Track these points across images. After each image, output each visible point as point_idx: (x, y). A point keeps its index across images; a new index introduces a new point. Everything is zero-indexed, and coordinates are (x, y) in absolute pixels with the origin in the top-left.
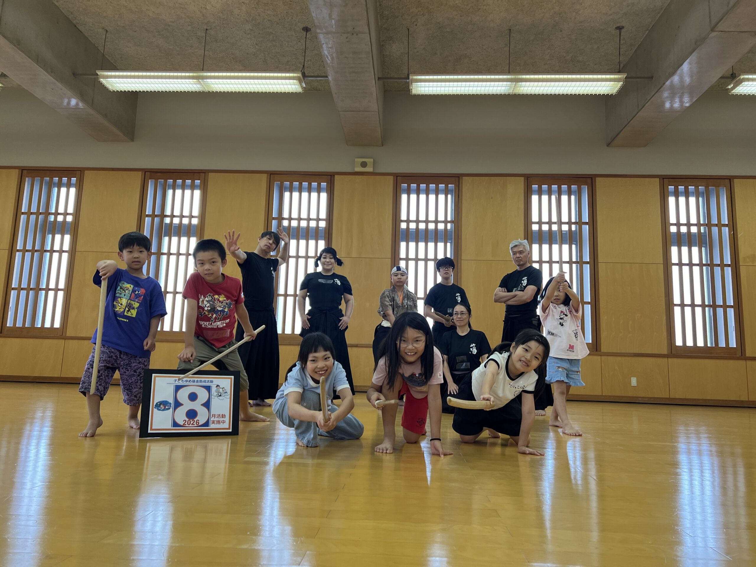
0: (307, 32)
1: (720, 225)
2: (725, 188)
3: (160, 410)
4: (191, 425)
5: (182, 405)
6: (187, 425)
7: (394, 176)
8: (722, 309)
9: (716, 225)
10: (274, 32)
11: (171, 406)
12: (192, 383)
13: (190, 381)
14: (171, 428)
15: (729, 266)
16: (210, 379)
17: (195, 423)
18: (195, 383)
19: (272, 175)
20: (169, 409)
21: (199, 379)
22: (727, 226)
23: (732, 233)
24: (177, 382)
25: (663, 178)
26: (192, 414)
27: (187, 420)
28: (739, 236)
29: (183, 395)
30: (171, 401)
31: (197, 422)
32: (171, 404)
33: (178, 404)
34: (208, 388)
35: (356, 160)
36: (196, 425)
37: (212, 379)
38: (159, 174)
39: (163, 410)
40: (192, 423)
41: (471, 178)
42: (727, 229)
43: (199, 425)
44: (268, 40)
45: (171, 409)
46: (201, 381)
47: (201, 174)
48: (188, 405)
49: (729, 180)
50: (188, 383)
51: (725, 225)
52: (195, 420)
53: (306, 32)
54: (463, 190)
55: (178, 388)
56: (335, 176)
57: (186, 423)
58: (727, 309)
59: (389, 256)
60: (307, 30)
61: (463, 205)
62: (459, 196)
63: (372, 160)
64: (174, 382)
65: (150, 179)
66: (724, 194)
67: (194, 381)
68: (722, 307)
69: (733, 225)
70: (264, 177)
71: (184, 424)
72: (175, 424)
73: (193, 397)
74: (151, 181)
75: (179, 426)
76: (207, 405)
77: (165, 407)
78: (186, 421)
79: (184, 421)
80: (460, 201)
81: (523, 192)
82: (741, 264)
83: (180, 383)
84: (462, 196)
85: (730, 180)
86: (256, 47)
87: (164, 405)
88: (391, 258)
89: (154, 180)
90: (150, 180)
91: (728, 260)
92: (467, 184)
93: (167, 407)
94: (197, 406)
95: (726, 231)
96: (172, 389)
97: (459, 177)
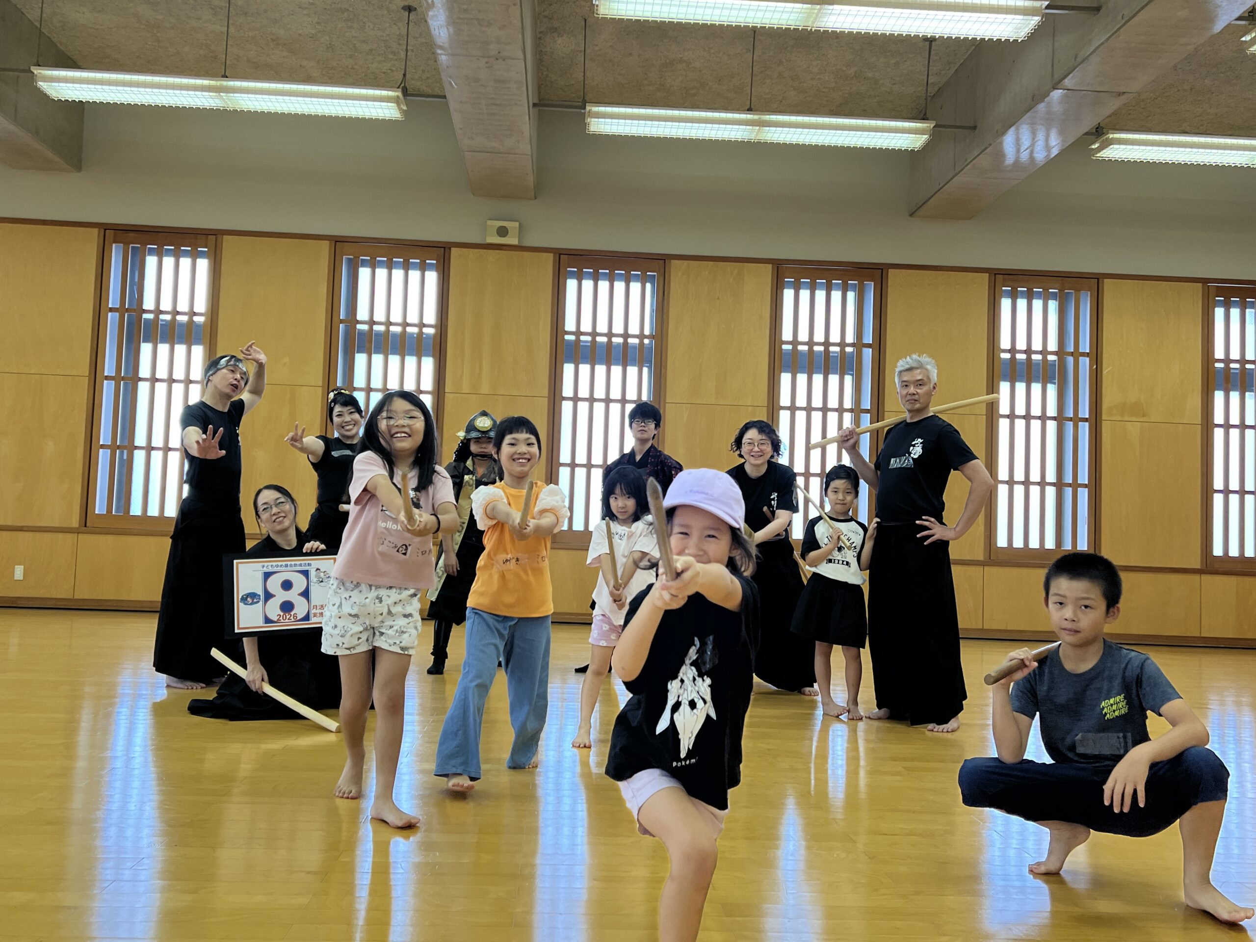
0: (409, 13)
1: (1076, 354)
2: (1089, 293)
3: (246, 604)
4: (287, 621)
5: (275, 596)
6: (282, 621)
7: (555, 253)
8: (1070, 489)
9: (1072, 354)
10: (351, 9)
11: (260, 599)
12: (284, 568)
13: (281, 566)
14: (262, 625)
15: (1086, 420)
16: (307, 562)
17: (292, 618)
18: (289, 568)
19: (338, 242)
20: (259, 602)
21: (293, 563)
22: (1088, 356)
23: (1095, 367)
24: (265, 569)
25: (995, 274)
26: (287, 607)
27: (282, 614)
28: (1105, 372)
29: (274, 584)
30: (260, 592)
31: (295, 616)
32: (259, 596)
33: (268, 596)
34: (306, 573)
35: (489, 223)
36: (293, 620)
37: (309, 562)
38: (131, 235)
39: (251, 604)
40: (288, 617)
41: (686, 262)
42: (1087, 359)
43: (298, 618)
44: (339, 19)
45: (261, 603)
46: (295, 565)
47: (210, 236)
48: (282, 596)
49: (1096, 280)
50: (279, 568)
51: (1083, 354)
52: (292, 613)
53: (407, 13)
54: (672, 284)
55: (267, 575)
56: (452, 249)
57: (281, 618)
58: (1079, 489)
59: (545, 392)
60: (409, 9)
61: (671, 309)
62: (664, 292)
63: (517, 224)
64: (261, 569)
65: (115, 242)
66: (1086, 303)
67: (286, 566)
68: (1071, 487)
69: (1096, 356)
70: (325, 245)
71: (278, 620)
72: (268, 620)
73: (287, 585)
74: (116, 247)
75: (272, 622)
76: (306, 594)
77: (253, 600)
78: (280, 615)
79: (278, 616)
80: (666, 302)
81: (769, 289)
82: (1104, 417)
83: (271, 570)
84: (669, 293)
85: (1098, 279)
86: (317, 27)
87: (251, 597)
88: (549, 397)
89: (122, 245)
90: (114, 245)
91: (1085, 412)
92: (678, 271)
93: (255, 601)
94: (292, 596)
95: (1085, 362)
96: (260, 577)
97: (665, 260)
